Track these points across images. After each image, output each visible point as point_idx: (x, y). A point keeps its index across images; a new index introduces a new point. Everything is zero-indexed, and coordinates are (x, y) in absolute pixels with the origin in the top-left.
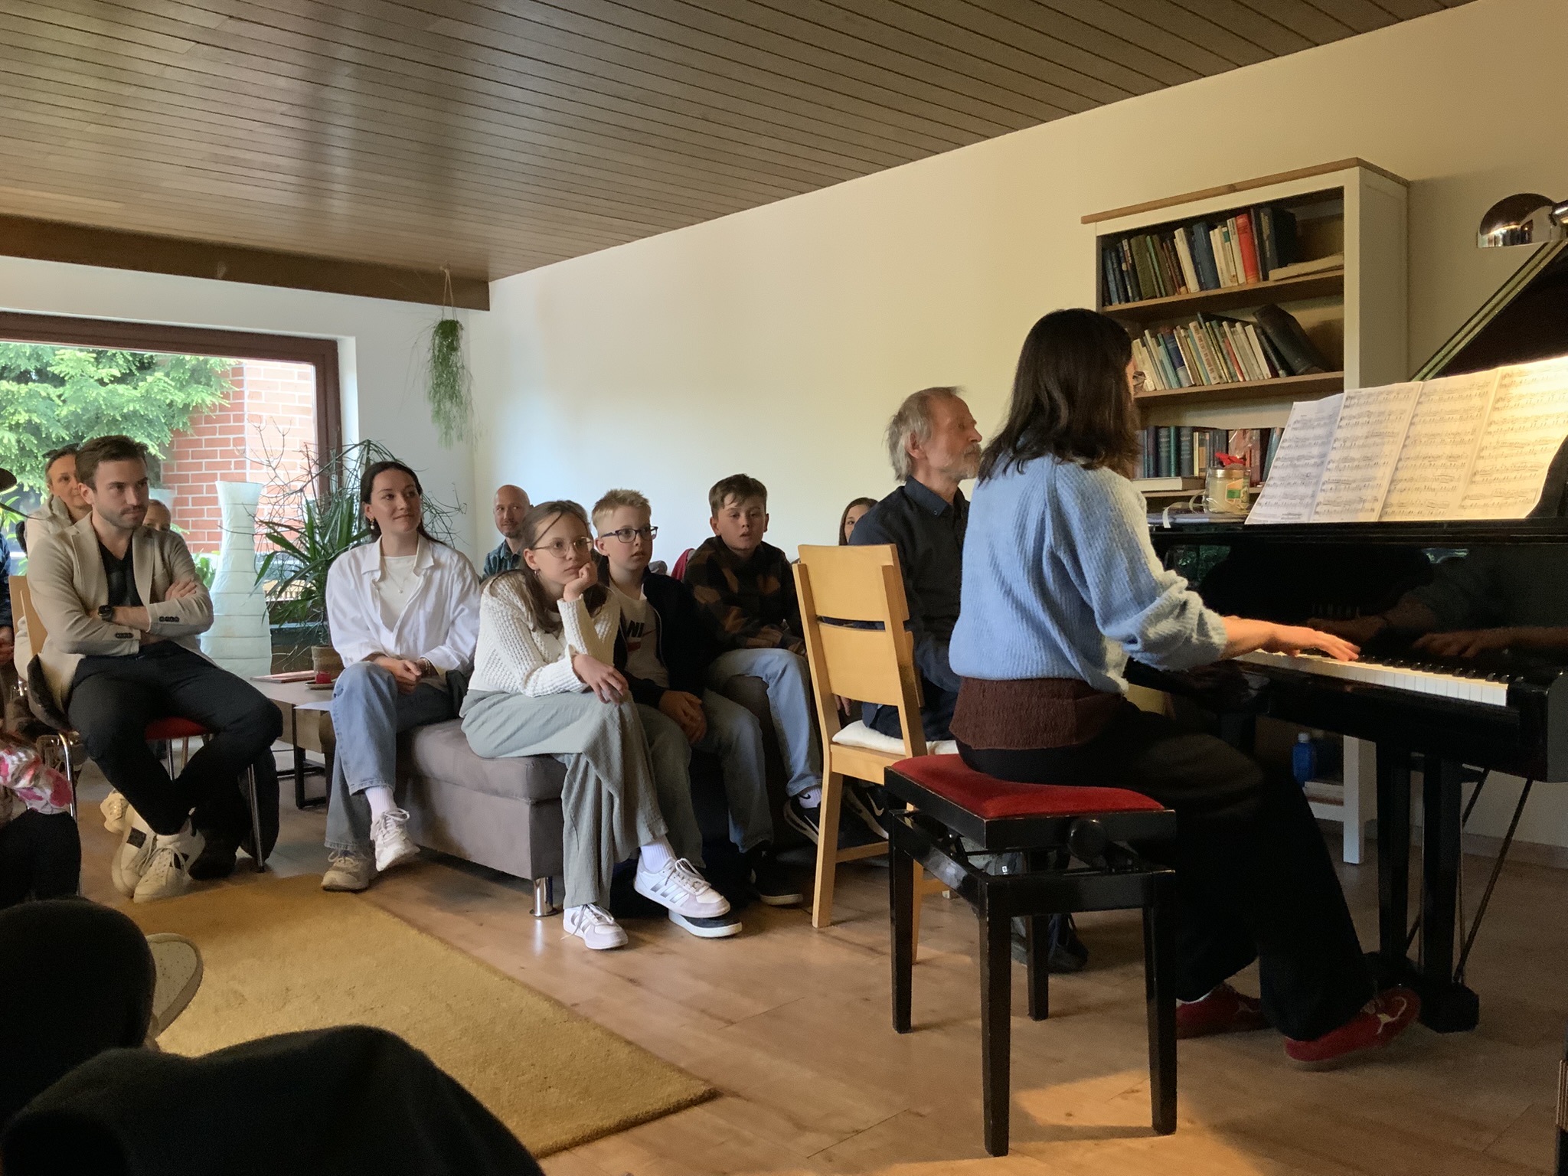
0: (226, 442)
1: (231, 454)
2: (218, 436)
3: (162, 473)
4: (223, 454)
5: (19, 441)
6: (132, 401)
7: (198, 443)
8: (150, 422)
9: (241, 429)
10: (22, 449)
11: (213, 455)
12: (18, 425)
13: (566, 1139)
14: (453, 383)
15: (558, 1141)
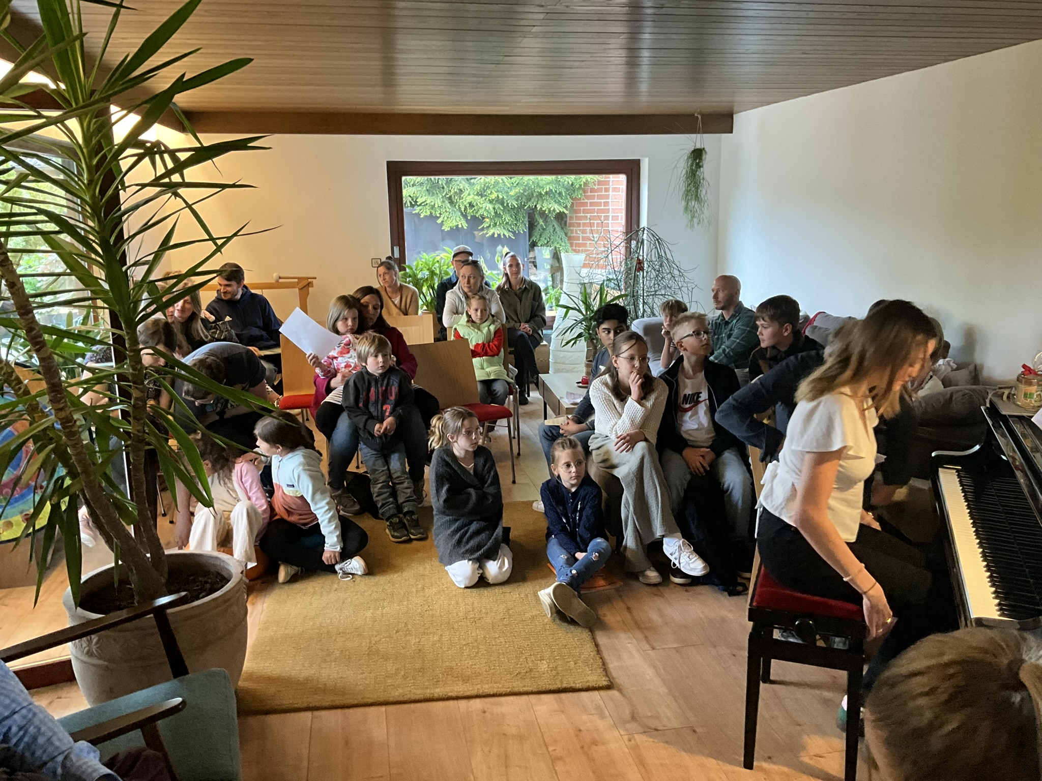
0: (599, 204)
1: (603, 211)
2: (596, 200)
3: (568, 221)
4: (599, 211)
5: (494, 208)
6: (548, 184)
7: (585, 204)
8: (560, 194)
9: (607, 197)
10: (496, 213)
11: (592, 211)
12: (493, 200)
13: (529, 689)
14: (697, 188)
15: (526, 689)
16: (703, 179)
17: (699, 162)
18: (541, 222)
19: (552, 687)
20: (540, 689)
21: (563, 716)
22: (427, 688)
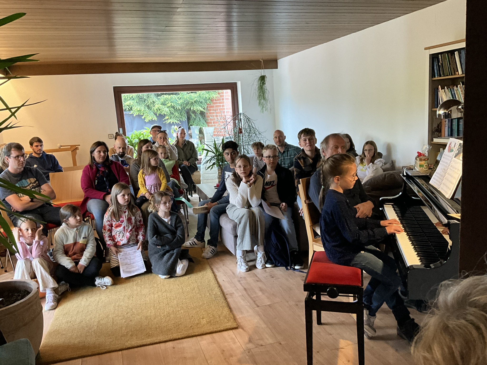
0: (220, 106)
2: (218, 105)
3: (206, 115)
5: (170, 110)
6: (196, 97)
7: (213, 107)
8: (201, 102)
9: (223, 102)
10: (171, 112)
11: (217, 110)
12: (169, 107)
13: (197, 334)
14: (264, 94)
15: (195, 334)
16: (266, 89)
17: (264, 82)
18: (193, 115)
19: (208, 331)
20: (202, 333)
21: (215, 345)
22: (143, 340)
